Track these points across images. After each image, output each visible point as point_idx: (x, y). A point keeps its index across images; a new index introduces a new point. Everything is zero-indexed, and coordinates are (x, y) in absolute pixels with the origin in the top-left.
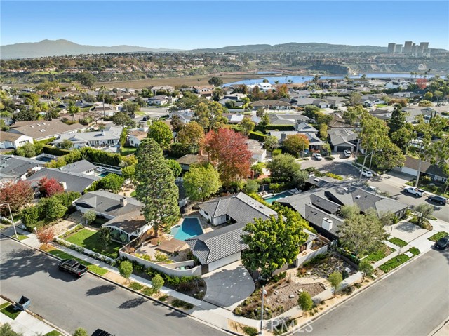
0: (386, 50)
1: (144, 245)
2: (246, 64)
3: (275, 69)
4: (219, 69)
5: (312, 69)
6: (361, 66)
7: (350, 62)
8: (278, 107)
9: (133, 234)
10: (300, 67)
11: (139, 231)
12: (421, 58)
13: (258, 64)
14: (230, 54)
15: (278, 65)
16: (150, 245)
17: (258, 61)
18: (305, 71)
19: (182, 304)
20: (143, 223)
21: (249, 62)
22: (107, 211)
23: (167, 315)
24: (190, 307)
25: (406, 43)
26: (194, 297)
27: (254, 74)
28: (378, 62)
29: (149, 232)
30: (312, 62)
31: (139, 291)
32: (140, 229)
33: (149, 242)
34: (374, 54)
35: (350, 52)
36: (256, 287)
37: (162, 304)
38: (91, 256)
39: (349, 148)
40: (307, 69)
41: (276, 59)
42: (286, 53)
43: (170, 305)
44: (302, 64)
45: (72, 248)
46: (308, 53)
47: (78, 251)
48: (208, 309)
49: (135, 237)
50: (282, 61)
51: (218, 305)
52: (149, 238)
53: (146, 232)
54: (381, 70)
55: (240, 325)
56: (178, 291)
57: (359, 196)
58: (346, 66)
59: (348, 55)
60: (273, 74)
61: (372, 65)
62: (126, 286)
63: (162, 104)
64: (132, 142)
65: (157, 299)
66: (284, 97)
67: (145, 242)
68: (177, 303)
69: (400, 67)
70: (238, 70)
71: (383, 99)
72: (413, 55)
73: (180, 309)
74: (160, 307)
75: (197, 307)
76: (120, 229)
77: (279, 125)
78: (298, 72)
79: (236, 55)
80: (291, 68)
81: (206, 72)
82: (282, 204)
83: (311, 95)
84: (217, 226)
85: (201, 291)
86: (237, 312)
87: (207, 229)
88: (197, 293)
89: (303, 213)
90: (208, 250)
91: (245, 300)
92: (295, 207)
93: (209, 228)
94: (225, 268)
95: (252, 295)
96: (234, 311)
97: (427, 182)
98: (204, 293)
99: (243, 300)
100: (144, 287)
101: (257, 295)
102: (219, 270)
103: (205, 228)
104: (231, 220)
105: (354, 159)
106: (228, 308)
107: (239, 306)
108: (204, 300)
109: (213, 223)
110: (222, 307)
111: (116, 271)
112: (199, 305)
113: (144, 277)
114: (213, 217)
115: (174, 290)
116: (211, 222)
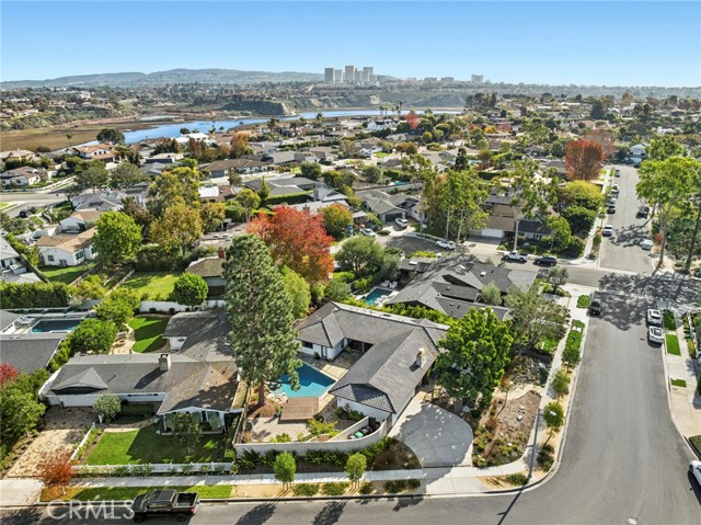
0: (323, 79)
1: (255, 422)
2: (117, 106)
3: (169, 111)
4: (69, 116)
5: (228, 110)
6: (298, 101)
7: (282, 96)
8: (248, 170)
10: (209, 108)
12: (371, 88)
13: (135, 104)
14: (79, 89)
15: (170, 104)
16: (262, 419)
17: (136, 100)
18: (220, 113)
19: (401, 484)
21: (122, 102)
22: (140, 386)
23: (397, 509)
24: (415, 484)
25: (347, 67)
26: (408, 468)
27: (137, 121)
28: (319, 96)
30: (225, 98)
31: (318, 495)
33: (258, 416)
34: (309, 84)
35: (274, 81)
36: (470, 423)
37: (372, 497)
38: (172, 473)
39: (399, 216)
40: (221, 110)
41: (165, 96)
42: (176, 86)
43: (385, 494)
44: (210, 102)
45: (121, 474)
46: (212, 85)
47: (138, 475)
48: (442, 476)
50: (175, 98)
51: (448, 466)
52: (251, 410)
54: (326, 107)
55: (498, 478)
57: (483, 273)
58: (278, 102)
59: (273, 86)
60: (169, 120)
61: (312, 100)
62: (290, 496)
63: (31, 183)
64: (51, 258)
65: (358, 494)
66: (246, 153)
67: (252, 418)
68: (393, 487)
69: (349, 101)
70: (104, 117)
71: (380, 145)
72: (358, 84)
73: (403, 492)
74: (373, 503)
75: (424, 480)
76: (205, 408)
77: (286, 195)
78: (208, 114)
79: (91, 90)
80: (196, 109)
81: (44, 122)
83: (280, 147)
84: (335, 359)
85: (410, 456)
86: (480, 464)
87: (325, 368)
88: (406, 460)
89: (441, 310)
90: (382, 393)
91: (474, 445)
92: (427, 304)
93: (328, 366)
94: (406, 413)
95: (475, 436)
96: (475, 464)
97: (520, 242)
98: (415, 457)
99: (471, 446)
100: (321, 485)
101: (483, 431)
102: (403, 419)
103: (321, 367)
104: (349, 345)
105: (414, 229)
106: (463, 464)
107: (474, 454)
108: (423, 467)
109: (327, 357)
110: (455, 466)
111: (246, 480)
112: (424, 476)
113: (304, 471)
114: (331, 347)
115: (369, 470)
116: (321, 356)
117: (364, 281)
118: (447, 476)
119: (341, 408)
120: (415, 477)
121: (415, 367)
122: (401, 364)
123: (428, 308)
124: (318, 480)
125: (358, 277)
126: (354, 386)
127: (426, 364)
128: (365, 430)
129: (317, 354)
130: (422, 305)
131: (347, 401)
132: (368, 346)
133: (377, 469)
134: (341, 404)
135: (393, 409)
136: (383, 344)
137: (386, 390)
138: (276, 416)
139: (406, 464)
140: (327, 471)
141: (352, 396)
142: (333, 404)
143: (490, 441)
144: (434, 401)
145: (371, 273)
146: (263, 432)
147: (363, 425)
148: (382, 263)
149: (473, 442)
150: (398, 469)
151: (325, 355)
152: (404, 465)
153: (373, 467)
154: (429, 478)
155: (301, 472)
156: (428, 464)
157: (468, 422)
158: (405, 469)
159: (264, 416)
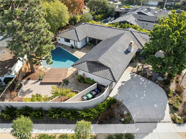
1: (25, 83)
9: (6, 76)
11: (11, 71)
16: (30, 82)
20: (13, 62)
26: (124, 123)
29: (23, 70)
32: (12, 69)
33: (29, 79)
49: (10, 79)
51: (154, 122)
52: (26, 75)
53: (21, 70)
56: (101, 123)
57: (156, 12)
67: (24, 81)
75: (137, 134)
82: (120, 23)
84: (81, 48)
86: (178, 121)
87: (75, 53)
88: (122, 116)
89: (138, 26)
90: (107, 68)
91: (170, 104)
92: (131, 23)
93: (77, 51)
94: (122, 79)
95: (169, 97)
96: (174, 121)
97: (166, 6)
98: (129, 114)
99: (168, 105)
101: (174, 95)
102: (119, 84)
103: (73, 52)
104: (89, 41)
105: (121, 3)
106: (165, 120)
107: (171, 112)
108: (136, 122)
109: (77, 47)
110: (159, 122)
111: (4, 129)
112: (137, 131)
113: (47, 122)
114: (79, 41)
115: (95, 124)
116: (74, 47)
117: (99, 16)
118: (154, 131)
119: (80, 76)
120: (130, 132)
121: (127, 52)
122: (119, 50)
123: (131, 24)
124: (56, 132)
125: (96, 14)
126: (88, 62)
127: (134, 50)
128: (94, 93)
129: (72, 45)
130: (128, 23)
131: (84, 71)
132: (99, 41)
134: (81, 73)
135: (114, 79)
136: (108, 40)
137: (109, 66)
138: (40, 80)
139: (123, 120)
140: (64, 123)
141: (87, 69)
142: (76, 73)
143: (181, 102)
144: (138, 73)
145: (103, 13)
146: (29, 90)
147: (93, 89)
148: (108, 8)
149: (168, 102)
150: (117, 123)
151: (76, 46)
152: (121, 120)
153: (99, 121)
154: (141, 133)
155: (45, 122)
156: (139, 119)
157: (162, 87)
158: (122, 123)
159: (32, 79)
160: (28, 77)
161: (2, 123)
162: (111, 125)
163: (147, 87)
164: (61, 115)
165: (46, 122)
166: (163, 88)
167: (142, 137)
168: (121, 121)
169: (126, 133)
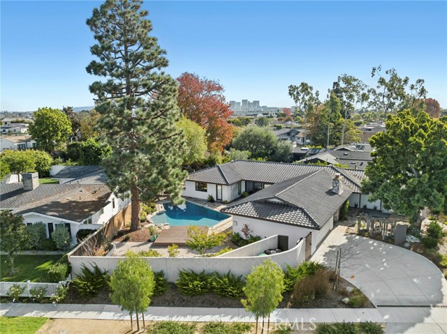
16: (129, 244)
20: (99, 205)
29: (115, 223)
33: (126, 240)
49: (91, 232)
51: (425, 306)
52: (119, 234)
75: (385, 324)
84: (231, 202)
85: (350, 289)
87: (219, 208)
88: (344, 294)
90: (296, 208)
92: (328, 161)
93: (222, 206)
95: (441, 267)
100: (199, 326)
104: (247, 192)
108: (378, 306)
109: (221, 200)
110: (434, 306)
111: (74, 312)
112: (386, 320)
113: (174, 303)
114: (227, 184)
115: (283, 308)
116: (215, 199)
118: (428, 320)
119: (238, 235)
121: (332, 193)
124: (195, 318)
127: (344, 193)
129: (211, 197)
131: (247, 218)
133: (298, 305)
134: (239, 227)
135: (314, 223)
137: (300, 205)
138: (149, 241)
139: (347, 300)
140: (212, 305)
141: (253, 213)
144: (361, 233)
145: (266, 155)
149: (443, 275)
150: (335, 307)
151: (220, 198)
152: (343, 300)
153: (291, 302)
154: (396, 324)
155: (169, 304)
156: (385, 301)
157: (421, 254)
158: (347, 308)
159: (133, 241)
160: (124, 236)
161: (71, 303)
162: (321, 309)
163: (387, 253)
164: (207, 282)
165: (172, 304)
166: (424, 254)
167: (402, 331)
168: (343, 303)
169: (361, 323)
